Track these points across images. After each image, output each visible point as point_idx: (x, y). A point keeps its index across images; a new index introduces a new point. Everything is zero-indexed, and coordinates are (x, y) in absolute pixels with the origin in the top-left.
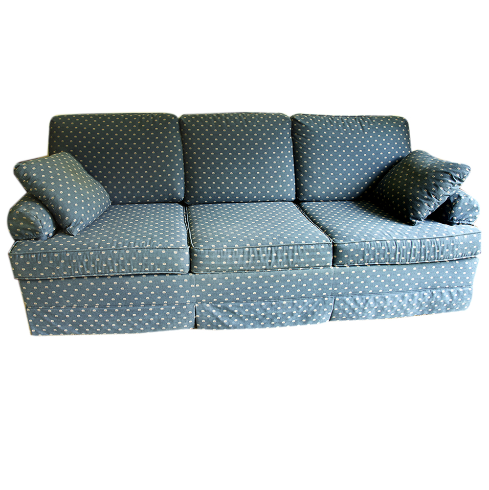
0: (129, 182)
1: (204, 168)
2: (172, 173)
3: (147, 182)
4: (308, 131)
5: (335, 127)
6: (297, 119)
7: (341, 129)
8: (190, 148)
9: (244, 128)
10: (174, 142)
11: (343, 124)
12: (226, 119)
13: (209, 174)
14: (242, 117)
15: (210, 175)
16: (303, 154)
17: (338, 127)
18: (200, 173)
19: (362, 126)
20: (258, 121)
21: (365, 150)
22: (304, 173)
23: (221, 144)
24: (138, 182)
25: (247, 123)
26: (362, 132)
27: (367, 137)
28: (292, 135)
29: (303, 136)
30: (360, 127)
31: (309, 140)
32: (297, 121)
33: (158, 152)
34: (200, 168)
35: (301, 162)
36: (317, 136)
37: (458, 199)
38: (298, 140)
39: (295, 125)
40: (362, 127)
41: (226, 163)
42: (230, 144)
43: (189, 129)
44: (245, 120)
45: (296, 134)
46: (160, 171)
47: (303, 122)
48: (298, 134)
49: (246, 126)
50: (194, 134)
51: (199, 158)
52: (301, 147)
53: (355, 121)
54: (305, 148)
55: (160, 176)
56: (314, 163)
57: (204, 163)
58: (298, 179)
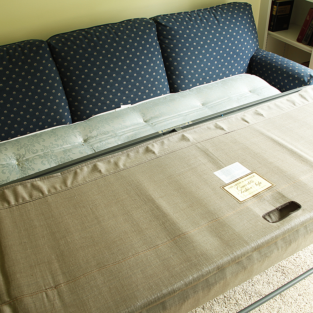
0: (16, 126)
1: (87, 91)
2: (57, 104)
3: (34, 120)
4: (173, 32)
5: (194, 24)
6: (161, 21)
7: (200, 24)
8: (68, 74)
9: (116, 42)
10: (51, 71)
11: (201, 19)
12: (96, 35)
13: (93, 96)
14: (111, 30)
15: (95, 97)
16: (172, 57)
17: (197, 24)
18: (84, 98)
19: (216, 18)
20: (127, 32)
21: (223, 41)
22: (176, 75)
23: (98, 63)
24: (25, 123)
25: (118, 36)
26: (217, 24)
27: (223, 28)
28: (158, 39)
29: (169, 39)
30: (215, 19)
31: (175, 41)
32: (161, 24)
33: (37, 86)
34: (83, 92)
35: (171, 64)
36: (182, 36)
37: (311, 79)
38: (165, 43)
39: (160, 28)
40: (217, 20)
41: (107, 82)
42: (106, 61)
43: (63, 54)
44: (114, 32)
45: (162, 37)
46: (44, 105)
47: (167, 24)
48: (164, 37)
49: (117, 39)
50: (69, 58)
51: (80, 82)
52: (169, 50)
53: (209, 15)
54: (173, 50)
55: (46, 110)
56: (183, 63)
57: (86, 86)
58: (171, 81)
